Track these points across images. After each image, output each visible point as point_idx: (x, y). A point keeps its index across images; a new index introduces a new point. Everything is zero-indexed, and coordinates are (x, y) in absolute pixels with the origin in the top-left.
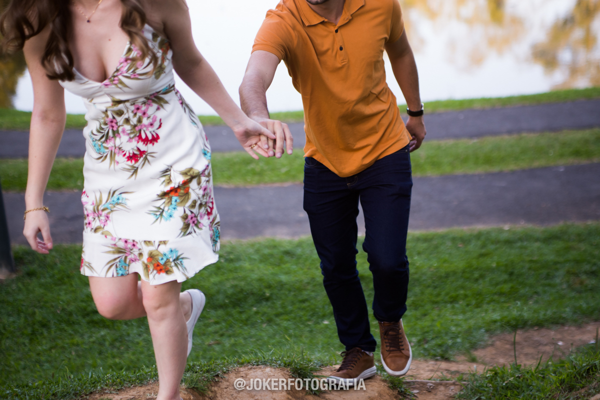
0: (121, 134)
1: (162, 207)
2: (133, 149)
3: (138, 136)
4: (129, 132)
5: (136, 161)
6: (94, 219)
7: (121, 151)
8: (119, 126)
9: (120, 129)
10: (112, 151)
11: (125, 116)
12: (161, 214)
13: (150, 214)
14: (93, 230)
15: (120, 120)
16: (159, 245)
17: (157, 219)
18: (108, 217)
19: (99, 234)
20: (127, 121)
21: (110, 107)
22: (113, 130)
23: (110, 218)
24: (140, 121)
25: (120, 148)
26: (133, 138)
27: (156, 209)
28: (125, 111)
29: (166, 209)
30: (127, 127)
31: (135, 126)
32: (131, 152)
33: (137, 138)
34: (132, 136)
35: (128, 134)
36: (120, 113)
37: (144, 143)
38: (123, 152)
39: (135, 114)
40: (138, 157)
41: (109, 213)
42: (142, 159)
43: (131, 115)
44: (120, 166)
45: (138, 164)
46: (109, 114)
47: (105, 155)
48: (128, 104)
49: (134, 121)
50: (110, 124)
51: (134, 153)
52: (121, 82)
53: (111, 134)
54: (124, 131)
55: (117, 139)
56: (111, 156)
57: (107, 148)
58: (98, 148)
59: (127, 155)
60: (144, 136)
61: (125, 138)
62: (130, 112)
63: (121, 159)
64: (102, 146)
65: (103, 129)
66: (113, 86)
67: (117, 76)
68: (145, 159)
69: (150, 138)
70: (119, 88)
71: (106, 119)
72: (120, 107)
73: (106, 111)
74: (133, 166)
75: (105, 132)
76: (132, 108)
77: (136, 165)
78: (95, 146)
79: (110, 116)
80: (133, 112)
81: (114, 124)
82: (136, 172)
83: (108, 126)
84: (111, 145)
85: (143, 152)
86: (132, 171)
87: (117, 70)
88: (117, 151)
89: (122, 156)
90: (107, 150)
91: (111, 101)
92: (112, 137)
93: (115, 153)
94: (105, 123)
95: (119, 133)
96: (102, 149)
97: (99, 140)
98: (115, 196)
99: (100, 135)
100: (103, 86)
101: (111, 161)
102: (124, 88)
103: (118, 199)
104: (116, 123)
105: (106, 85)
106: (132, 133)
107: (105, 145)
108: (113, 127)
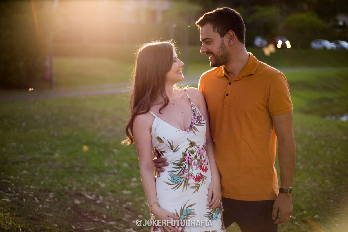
0: (193, 165)
1: (212, 213)
2: (198, 173)
3: (200, 166)
4: (197, 163)
5: (199, 181)
7: (192, 176)
8: (192, 161)
9: (193, 162)
10: (186, 178)
11: (195, 154)
12: (212, 217)
15: (193, 156)
20: (196, 157)
21: (188, 148)
24: (201, 158)
25: (191, 174)
26: (198, 167)
27: (208, 214)
28: (195, 152)
29: (214, 214)
30: (196, 161)
31: (199, 160)
32: (197, 175)
33: (200, 167)
34: (198, 166)
35: (196, 165)
36: (193, 152)
37: (203, 170)
38: (193, 176)
39: (199, 153)
40: (200, 179)
42: (202, 179)
43: (197, 154)
44: (190, 186)
45: (200, 183)
46: (187, 153)
47: (181, 182)
48: (196, 147)
49: (199, 157)
50: (187, 159)
51: (199, 176)
52: (195, 128)
53: (187, 167)
54: (194, 163)
55: (191, 169)
56: (185, 182)
57: (183, 178)
58: (177, 180)
59: (196, 177)
60: (202, 167)
61: (194, 167)
62: (197, 152)
63: (191, 181)
64: (180, 177)
65: (183, 165)
66: (191, 131)
67: (193, 126)
68: (203, 180)
69: (205, 168)
70: (194, 132)
71: (185, 157)
72: (193, 148)
73: (186, 152)
74: (198, 184)
75: (183, 166)
76: (198, 150)
77: (199, 183)
78: (174, 180)
79: (188, 154)
80: (198, 152)
81: (189, 160)
82: (198, 187)
83: (186, 161)
84: (186, 174)
85: (202, 176)
86: (197, 187)
87: (192, 123)
88: (190, 177)
89: (192, 179)
90: (183, 179)
91: (190, 143)
92: (187, 169)
93: (188, 179)
94: (184, 160)
95: (192, 165)
96: (180, 179)
97: (178, 174)
98: (184, 210)
99: (180, 169)
100: (187, 132)
101: (184, 185)
102: (196, 132)
103: (187, 211)
104: (191, 159)
105: (188, 131)
106: (198, 164)
107: (182, 176)
108: (189, 161)
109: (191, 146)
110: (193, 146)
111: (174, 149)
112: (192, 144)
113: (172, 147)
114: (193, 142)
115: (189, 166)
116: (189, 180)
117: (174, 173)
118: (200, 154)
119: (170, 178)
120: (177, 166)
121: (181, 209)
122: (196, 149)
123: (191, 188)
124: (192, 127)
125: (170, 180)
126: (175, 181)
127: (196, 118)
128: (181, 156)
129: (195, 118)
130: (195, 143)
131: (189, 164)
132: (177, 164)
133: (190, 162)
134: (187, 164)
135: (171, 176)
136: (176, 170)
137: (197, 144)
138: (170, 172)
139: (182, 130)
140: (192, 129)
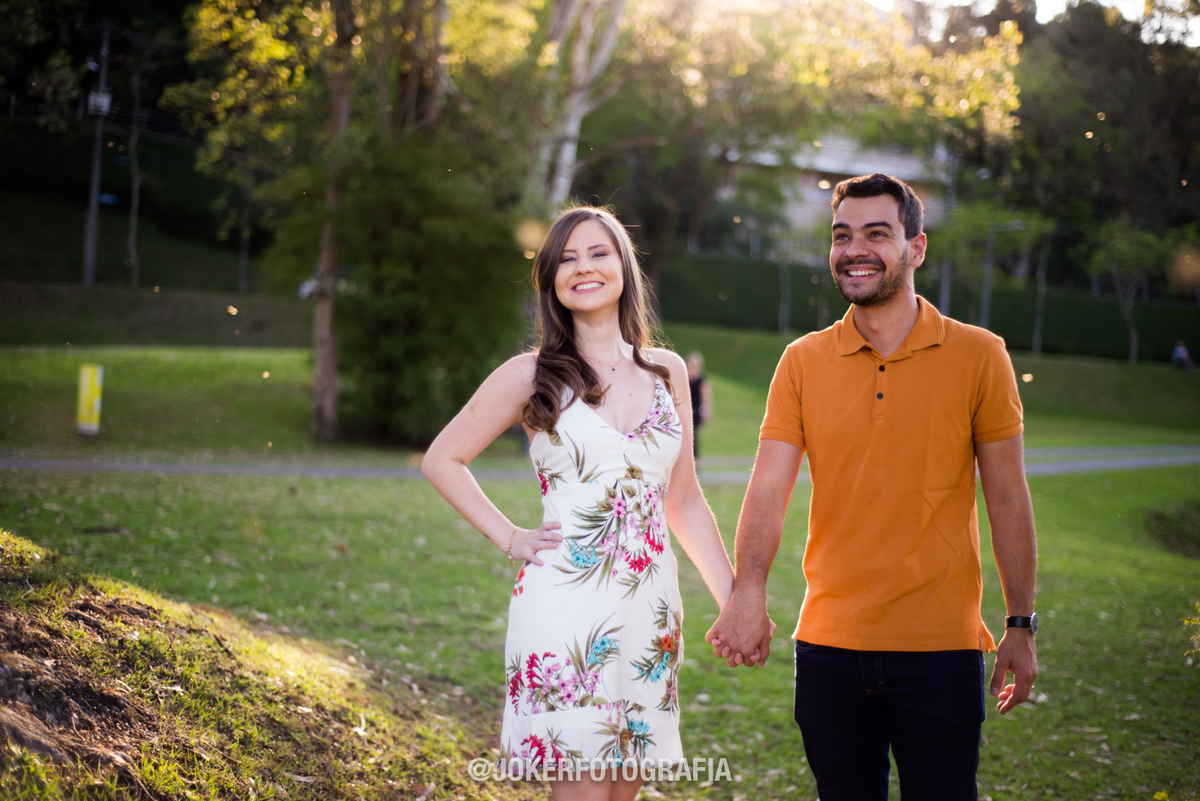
0: (629, 525)
1: (653, 662)
2: (639, 550)
3: (646, 534)
4: (638, 523)
5: (641, 569)
6: (577, 687)
7: (624, 553)
8: (628, 513)
9: (629, 517)
10: (610, 555)
11: (636, 499)
12: (649, 671)
13: (634, 665)
14: (578, 704)
15: (630, 502)
16: (632, 709)
17: (642, 676)
18: (596, 677)
19: (588, 707)
20: (638, 506)
21: (622, 479)
22: (619, 518)
23: (599, 678)
24: (650, 514)
25: (623, 548)
26: (641, 534)
27: (644, 663)
28: (637, 493)
29: (656, 665)
30: (637, 516)
31: (645, 518)
33: (645, 537)
34: (641, 530)
35: (637, 527)
36: (632, 494)
37: (651, 547)
38: (627, 554)
39: (648, 501)
40: (643, 565)
41: (598, 670)
42: (647, 568)
43: (643, 501)
44: (618, 577)
45: (642, 575)
46: (618, 491)
47: (595, 566)
48: (642, 484)
49: (645, 510)
50: (616, 508)
51: (640, 558)
52: (650, 435)
53: (614, 527)
54: (632, 521)
55: (622, 534)
56: (606, 564)
57: (602, 553)
58: (586, 558)
59: (632, 558)
60: (651, 538)
61: (632, 532)
62: (642, 495)
63: (621, 565)
64: (593, 553)
65: (603, 519)
66: (639, 440)
67: (646, 427)
68: (650, 571)
69: (657, 543)
70: (645, 444)
71: (611, 500)
72: (633, 483)
73: (615, 487)
74: (635, 577)
75: (605, 524)
76: (645, 491)
77: (639, 576)
78: (578, 559)
79: (619, 495)
80: (645, 497)
81: (621, 509)
82: (636, 586)
83: (613, 511)
84: (610, 545)
85: (648, 560)
86: (633, 584)
87: (647, 421)
88: (618, 553)
89: (623, 560)
90: (600, 557)
91: (627, 467)
92: (613, 530)
93: (614, 557)
94: (609, 508)
95: (625, 523)
96: (593, 558)
97: (590, 545)
98: (597, 639)
99: (596, 532)
100: (626, 438)
101: (603, 572)
102: (651, 446)
103: (603, 643)
104: (625, 507)
105: (630, 437)
106: (642, 526)
107: (598, 550)
108: (619, 513)
109: (629, 475)
110: (634, 477)
111: (584, 474)
112: (633, 472)
113: (580, 464)
114: (636, 468)
115: (618, 525)
116: (616, 561)
117: (581, 542)
118: (651, 504)
119: (570, 557)
120: (589, 524)
121: (590, 636)
122: (640, 488)
123: (620, 583)
124: (644, 430)
125: (569, 562)
126: (581, 561)
127: (660, 413)
128: (602, 497)
129: (657, 413)
130: (641, 472)
131: (619, 519)
132: (590, 518)
133: (621, 516)
134: (615, 520)
135: (573, 552)
136: (584, 533)
137: (646, 478)
138: (570, 541)
139: (617, 429)
140: (644, 434)
